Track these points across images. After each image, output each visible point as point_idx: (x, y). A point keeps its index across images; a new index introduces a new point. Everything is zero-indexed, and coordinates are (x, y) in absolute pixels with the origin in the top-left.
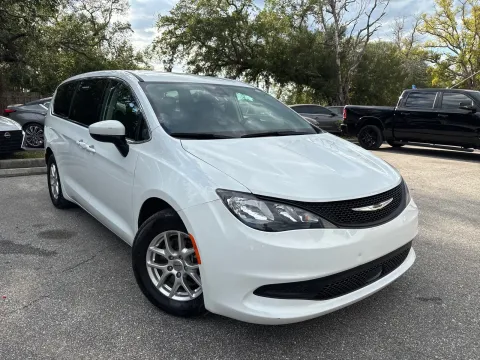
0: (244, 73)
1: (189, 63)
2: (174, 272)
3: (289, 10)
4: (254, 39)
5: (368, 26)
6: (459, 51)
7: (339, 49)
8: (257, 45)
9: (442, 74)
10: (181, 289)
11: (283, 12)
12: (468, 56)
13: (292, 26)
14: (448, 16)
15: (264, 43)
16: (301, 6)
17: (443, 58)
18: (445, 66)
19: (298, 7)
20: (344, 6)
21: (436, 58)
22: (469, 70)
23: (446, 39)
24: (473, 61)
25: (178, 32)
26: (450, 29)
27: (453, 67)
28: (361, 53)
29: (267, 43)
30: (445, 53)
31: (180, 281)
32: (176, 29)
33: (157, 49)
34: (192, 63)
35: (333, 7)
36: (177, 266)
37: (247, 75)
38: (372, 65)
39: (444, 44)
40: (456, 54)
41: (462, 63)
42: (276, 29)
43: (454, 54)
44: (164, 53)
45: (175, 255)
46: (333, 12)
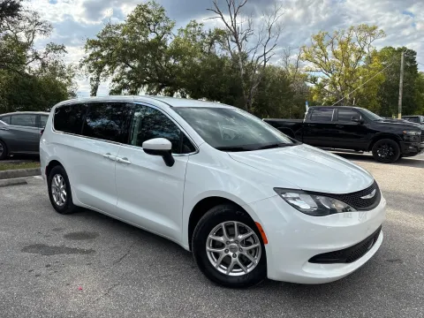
0: (163, 90)
1: (113, 81)
2: (231, 254)
3: (199, 38)
4: (172, 61)
5: (265, 54)
6: (330, 75)
7: (243, 72)
8: (174, 67)
9: (319, 93)
10: (237, 266)
11: (194, 40)
12: (337, 79)
13: (202, 51)
14: (321, 48)
15: (181, 65)
16: (209, 36)
17: (319, 80)
18: (321, 86)
19: (207, 37)
20: (245, 38)
21: (314, 80)
22: (339, 89)
23: (320, 66)
24: (341, 82)
25: (104, 54)
26: (323, 58)
27: (327, 88)
28: (260, 76)
29: (184, 65)
30: (321, 76)
31: (235, 260)
32: (102, 51)
33: (84, 68)
34: (117, 80)
35: (236, 37)
36: (232, 249)
37: (166, 91)
38: (269, 85)
39: (319, 69)
40: (329, 77)
41: (334, 84)
42: (189, 54)
43: (327, 77)
44: (91, 72)
45: (232, 240)
46: (237, 42)
